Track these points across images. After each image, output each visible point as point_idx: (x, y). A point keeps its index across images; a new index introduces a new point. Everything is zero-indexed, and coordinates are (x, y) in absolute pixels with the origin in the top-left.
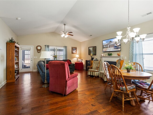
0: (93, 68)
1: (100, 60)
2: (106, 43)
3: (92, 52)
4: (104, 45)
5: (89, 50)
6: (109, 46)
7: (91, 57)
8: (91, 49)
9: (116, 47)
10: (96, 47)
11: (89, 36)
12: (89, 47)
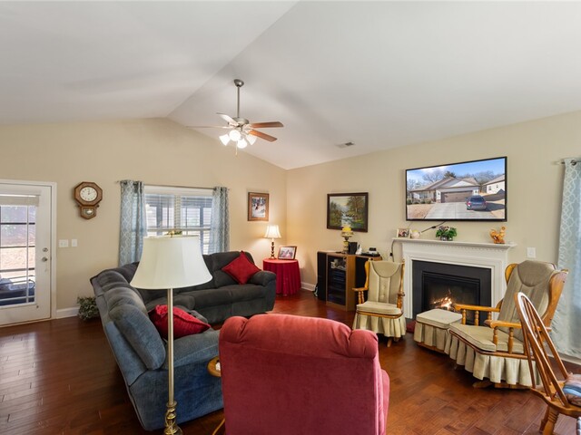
0: (371, 294)
1: (391, 254)
2: (422, 181)
3: (344, 217)
4: (414, 189)
5: (332, 209)
6: (439, 197)
7: (347, 238)
8: (342, 203)
9: (483, 204)
10: (366, 194)
11: (341, 146)
12: (330, 193)
